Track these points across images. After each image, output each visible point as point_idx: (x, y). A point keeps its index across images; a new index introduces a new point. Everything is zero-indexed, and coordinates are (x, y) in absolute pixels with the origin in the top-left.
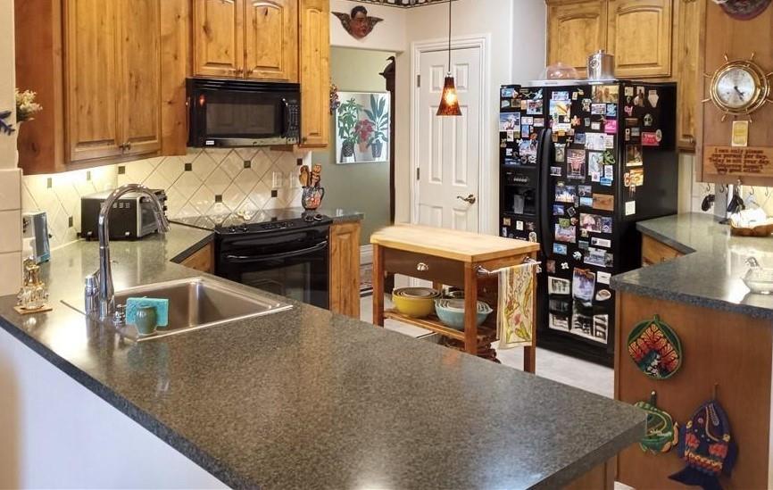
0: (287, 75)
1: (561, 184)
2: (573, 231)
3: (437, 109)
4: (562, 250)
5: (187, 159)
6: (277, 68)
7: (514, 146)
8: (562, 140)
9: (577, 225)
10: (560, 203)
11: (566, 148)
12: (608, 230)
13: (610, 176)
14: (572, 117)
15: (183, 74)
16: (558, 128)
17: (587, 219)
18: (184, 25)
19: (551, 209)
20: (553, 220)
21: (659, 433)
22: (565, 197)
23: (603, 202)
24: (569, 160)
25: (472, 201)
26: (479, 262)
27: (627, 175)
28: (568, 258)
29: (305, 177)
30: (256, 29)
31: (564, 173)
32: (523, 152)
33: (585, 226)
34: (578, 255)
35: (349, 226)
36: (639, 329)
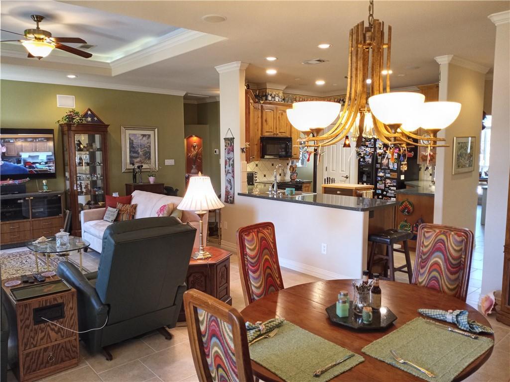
0: (288, 135)
1: (380, 170)
2: (383, 185)
3: (343, 145)
4: (380, 192)
5: (257, 162)
6: (285, 133)
7: (363, 158)
8: (380, 155)
9: (385, 183)
10: (379, 176)
11: (382, 158)
12: (395, 184)
13: (396, 167)
14: (384, 148)
15: (260, 135)
16: (379, 151)
17: (388, 181)
18: (260, 120)
19: (376, 179)
20: (377, 182)
21: (407, 229)
22: (381, 174)
23: (393, 175)
24: (383, 162)
25: (347, 178)
26: (357, 190)
27: (401, 166)
28: (382, 194)
29: (292, 169)
30: (279, 120)
31: (381, 166)
32: (367, 160)
33: (387, 183)
34: (385, 193)
35: (308, 185)
36: (403, 202)
